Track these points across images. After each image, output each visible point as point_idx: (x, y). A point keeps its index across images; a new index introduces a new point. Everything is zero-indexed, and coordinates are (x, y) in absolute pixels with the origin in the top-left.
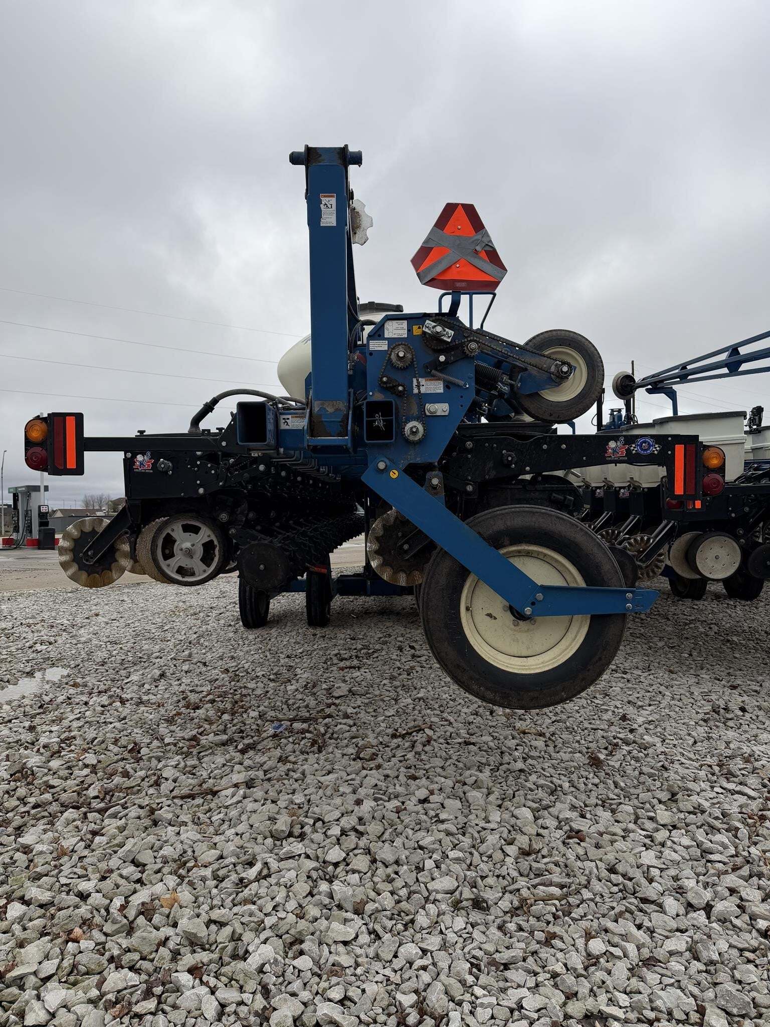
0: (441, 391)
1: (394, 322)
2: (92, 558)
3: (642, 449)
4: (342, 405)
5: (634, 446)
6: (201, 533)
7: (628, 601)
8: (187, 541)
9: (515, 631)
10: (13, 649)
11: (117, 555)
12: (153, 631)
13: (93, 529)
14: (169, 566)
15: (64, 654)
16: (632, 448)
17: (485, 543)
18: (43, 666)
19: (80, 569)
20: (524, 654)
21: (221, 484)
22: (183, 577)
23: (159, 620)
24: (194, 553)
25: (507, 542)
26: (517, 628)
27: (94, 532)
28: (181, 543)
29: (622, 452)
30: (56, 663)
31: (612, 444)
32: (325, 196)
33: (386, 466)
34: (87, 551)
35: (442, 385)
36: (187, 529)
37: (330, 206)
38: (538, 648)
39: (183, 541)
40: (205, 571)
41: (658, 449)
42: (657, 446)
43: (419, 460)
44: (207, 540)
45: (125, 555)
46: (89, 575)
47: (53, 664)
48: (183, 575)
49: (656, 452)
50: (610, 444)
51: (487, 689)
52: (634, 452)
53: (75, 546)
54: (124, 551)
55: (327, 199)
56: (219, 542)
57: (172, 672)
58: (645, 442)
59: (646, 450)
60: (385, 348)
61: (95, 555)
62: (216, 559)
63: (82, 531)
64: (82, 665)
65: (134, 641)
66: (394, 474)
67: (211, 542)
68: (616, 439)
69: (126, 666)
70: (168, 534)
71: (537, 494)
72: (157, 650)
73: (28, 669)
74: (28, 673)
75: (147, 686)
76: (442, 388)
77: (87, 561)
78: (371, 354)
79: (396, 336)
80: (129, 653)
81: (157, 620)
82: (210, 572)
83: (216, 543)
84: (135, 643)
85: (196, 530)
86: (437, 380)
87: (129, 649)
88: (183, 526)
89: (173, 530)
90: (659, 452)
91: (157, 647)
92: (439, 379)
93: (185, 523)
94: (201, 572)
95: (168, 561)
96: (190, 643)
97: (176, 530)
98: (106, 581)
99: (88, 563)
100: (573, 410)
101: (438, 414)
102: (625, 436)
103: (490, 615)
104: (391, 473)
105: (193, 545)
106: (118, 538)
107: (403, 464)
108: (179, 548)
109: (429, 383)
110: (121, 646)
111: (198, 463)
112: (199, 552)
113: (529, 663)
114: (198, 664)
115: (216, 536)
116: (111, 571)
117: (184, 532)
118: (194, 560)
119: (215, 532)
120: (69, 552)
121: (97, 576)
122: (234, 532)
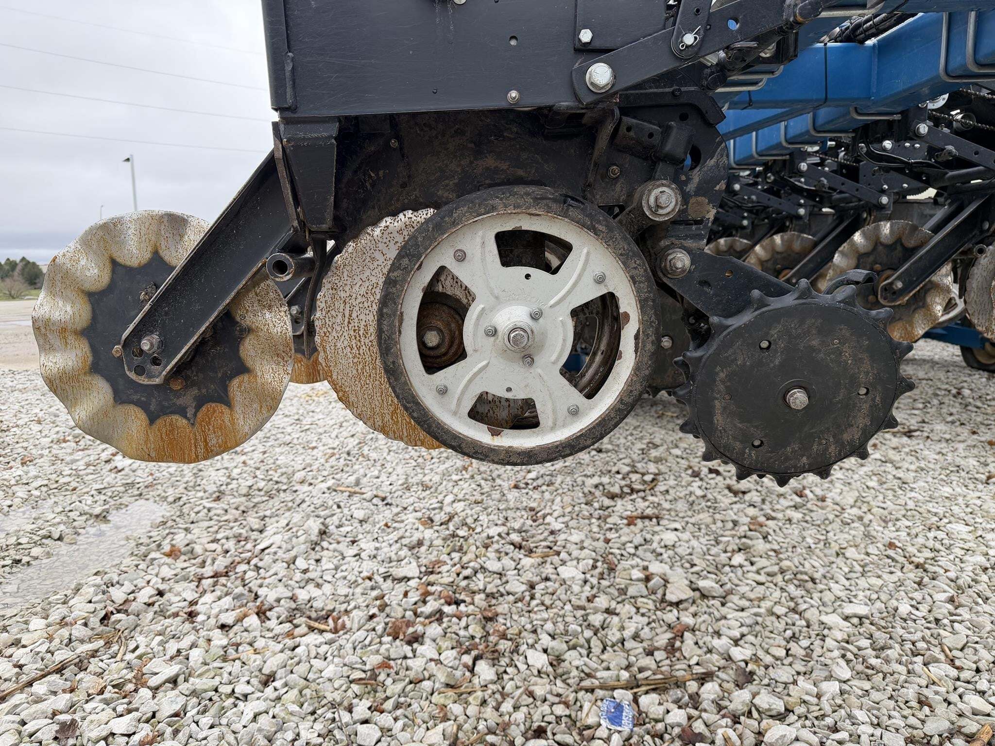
2: (156, 362)
6: (574, 264)
8: (512, 299)
10: (81, 465)
11: (249, 349)
12: (289, 429)
13: (156, 255)
14: (443, 391)
15: (157, 475)
18: (123, 501)
19: (120, 398)
22: (495, 434)
23: (293, 410)
24: (541, 347)
27: (157, 262)
28: (493, 309)
30: (145, 491)
34: (138, 333)
39: (498, 301)
40: (575, 413)
44: (590, 293)
45: (276, 352)
46: (153, 424)
47: (141, 495)
48: (496, 425)
53: (94, 318)
54: (270, 337)
56: (643, 304)
57: (337, 523)
61: (166, 348)
63: (114, 263)
64: (184, 498)
65: (262, 449)
67: (608, 301)
69: (256, 500)
70: (443, 271)
72: (300, 467)
73: (97, 510)
74: (97, 516)
75: (301, 563)
77: (140, 370)
80: (258, 473)
81: (291, 408)
82: (595, 415)
83: (628, 304)
84: (264, 453)
87: (257, 465)
88: (500, 238)
89: (461, 257)
91: (299, 459)
93: (510, 225)
94: (563, 413)
95: (443, 376)
96: (348, 454)
97: (473, 256)
98: (213, 441)
99: (143, 380)
105: (535, 317)
106: (246, 289)
108: (485, 324)
110: (244, 458)
114: (375, 501)
115: (633, 280)
116: (228, 403)
117: (505, 263)
118: (537, 369)
119: (624, 259)
120: (71, 339)
121: (181, 422)
122: (681, 260)
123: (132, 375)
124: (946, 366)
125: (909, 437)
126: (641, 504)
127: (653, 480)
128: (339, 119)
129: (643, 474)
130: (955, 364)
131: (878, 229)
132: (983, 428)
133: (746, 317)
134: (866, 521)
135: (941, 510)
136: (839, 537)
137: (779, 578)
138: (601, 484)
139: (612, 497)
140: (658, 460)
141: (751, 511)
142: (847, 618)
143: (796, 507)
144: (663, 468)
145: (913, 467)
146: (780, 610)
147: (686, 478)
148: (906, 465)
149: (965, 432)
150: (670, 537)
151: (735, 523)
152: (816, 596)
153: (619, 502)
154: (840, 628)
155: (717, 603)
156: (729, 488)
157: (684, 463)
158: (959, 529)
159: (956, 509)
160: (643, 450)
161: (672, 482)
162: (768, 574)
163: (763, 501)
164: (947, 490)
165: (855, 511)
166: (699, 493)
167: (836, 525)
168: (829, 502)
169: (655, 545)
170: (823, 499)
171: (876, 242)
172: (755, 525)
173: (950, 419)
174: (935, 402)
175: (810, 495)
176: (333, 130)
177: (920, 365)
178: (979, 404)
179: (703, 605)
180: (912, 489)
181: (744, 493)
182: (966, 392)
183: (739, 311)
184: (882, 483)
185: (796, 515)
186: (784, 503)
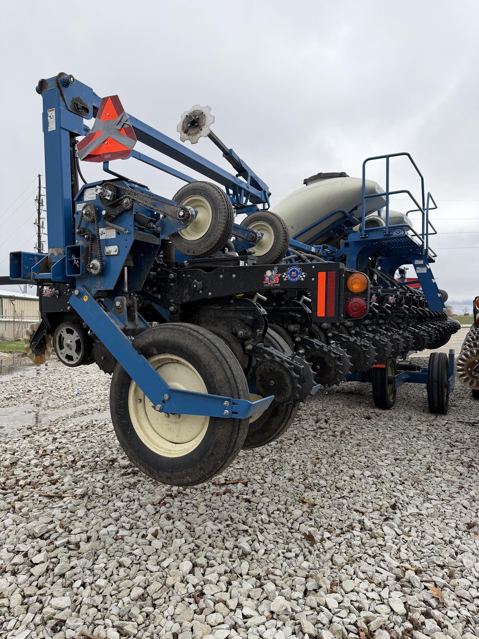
0: (114, 237)
1: (89, 189)
3: (292, 277)
4: (61, 250)
5: (285, 274)
7: (225, 408)
9: (169, 422)
11: (47, 345)
14: (62, 354)
16: (284, 276)
17: (135, 352)
19: (33, 352)
20: (175, 441)
25: (155, 352)
26: (169, 420)
29: (276, 280)
31: (269, 273)
32: (50, 111)
33: (79, 292)
34: (32, 342)
35: (115, 233)
36: (68, 331)
37: (52, 117)
38: (183, 438)
39: (67, 339)
41: (304, 276)
42: (303, 274)
43: (102, 288)
46: (36, 356)
49: (302, 279)
50: (267, 273)
52: (285, 279)
55: (51, 113)
58: (294, 271)
59: (294, 277)
66: (86, 299)
67: (79, 340)
68: (271, 268)
71: (232, 313)
76: (115, 235)
78: (77, 213)
79: (90, 199)
85: (72, 332)
86: (111, 229)
88: (66, 329)
89: (62, 332)
90: (305, 279)
92: (113, 228)
95: (62, 351)
100: (202, 247)
101: (112, 254)
102: (278, 266)
104: (84, 298)
107: (94, 291)
109: (108, 231)
112: (74, 346)
113: (176, 449)
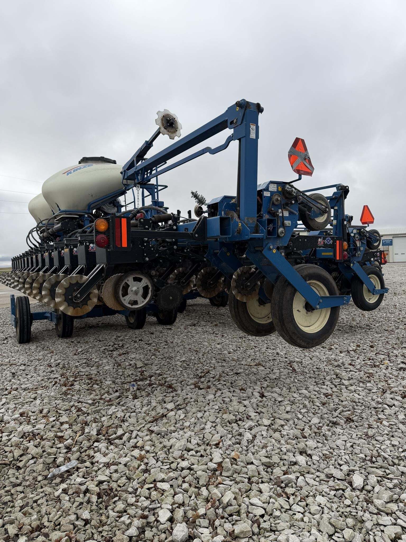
0: (288, 215)
1: (272, 184)
3: (328, 242)
5: (325, 240)
6: (143, 281)
8: (135, 286)
9: (307, 316)
13: (77, 282)
14: (125, 300)
19: (69, 305)
20: (309, 326)
21: (157, 255)
24: (138, 293)
29: (322, 243)
31: (320, 240)
34: (77, 294)
35: (288, 213)
36: (136, 279)
37: (253, 129)
38: (312, 323)
39: (133, 286)
40: (143, 302)
44: (145, 285)
45: (96, 296)
46: (74, 309)
51: (303, 341)
53: (66, 292)
55: (253, 126)
56: (152, 286)
58: (328, 239)
60: (269, 195)
61: (81, 297)
62: (150, 295)
63: (70, 283)
66: (274, 251)
67: (147, 286)
68: (320, 238)
70: (126, 283)
77: (76, 300)
78: (264, 197)
79: (273, 190)
82: (146, 302)
83: (150, 286)
85: (139, 280)
86: (286, 210)
88: (134, 278)
89: (128, 280)
90: (332, 243)
93: (134, 276)
94: (141, 302)
95: (124, 298)
97: (130, 280)
98: (86, 311)
99: (76, 302)
101: (287, 225)
102: (323, 237)
103: (298, 310)
105: (138, 288)
106: (92, 287)
108: (131, 290)
109: (284, 212)
111: (145, 244)
112: (141, 292)
113: (311, 329)
115: (151, 283)
116: (87, 305)
117: (134, 281)
118: (138, 296)
119: (149, 280)
120: (62, 296)
121: (79, 308)
122: (156, 280)
123: (74, 301)
124: (205, 306)
125: (195, 326)
126: (120, 351)
127: (122, 346)
128: (115, 264)
129: (119, 345)
130: (208, 305)
131: (179, 269)
132: (214, 322)
133: (164, 288)
134: (184, 345)
135: (202, 340)
136: (177, 349)
137: (164, 359)
138: (106, 349)
139: (111, 351)
140: (122, 340)
141: (154, 347)
142: (181, 362)
143: (165, 345)
144: (124, 342)
145: (195, 332)
146: (165, 364)
147: (132, 343)
148: (193, 332)
149: (209, 323)
150: (133, 356)
151: (150, 350)
152: (173, 360)
153: (114, 353)
154: (179, 363)
155: (150, 365)
156: (146, 343)
157: (130, 340)
158: (206, 343)
159: (205, 340)
160: (115, 338)
161: (128, 345)
162: (162, 359)
163: (157, 345)
164: (203, 336)
165: (181, 344)
166: (138, 346)
167: (177, 347)
168: (174, 343)
169: (129, 358)
170: (172, 342)
171: (179, 272)
172: (155, 350)
173: (206, 320)
174: (202, 316)
175: (169, 342)
176: (114, 265)
177: (198, 306)
178: (214, 316)
179: (147, 367)
180: (195, 337)
181: (151, 344)
182: (211, 313)
183: (163, 287)
184: (187, 337)
185: (166, 347)
186: (162, 344)
